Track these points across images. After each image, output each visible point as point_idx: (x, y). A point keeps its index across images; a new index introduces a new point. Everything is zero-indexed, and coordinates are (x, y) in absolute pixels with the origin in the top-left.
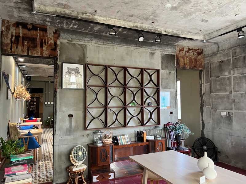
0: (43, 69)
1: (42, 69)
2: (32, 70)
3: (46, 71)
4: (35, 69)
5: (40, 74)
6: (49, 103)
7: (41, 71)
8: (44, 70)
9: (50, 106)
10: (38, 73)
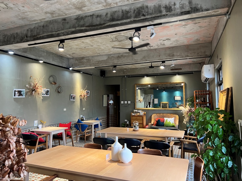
0: (88, 58)
1: (86, 58)
2: (77, 62)
3: (90, 60)
4: (80, 60)
5: (84, 65)
6: (126, 102)
7: (85, 61)
8: (88, 60)
9: (126, 106)
10: (83, 65)
